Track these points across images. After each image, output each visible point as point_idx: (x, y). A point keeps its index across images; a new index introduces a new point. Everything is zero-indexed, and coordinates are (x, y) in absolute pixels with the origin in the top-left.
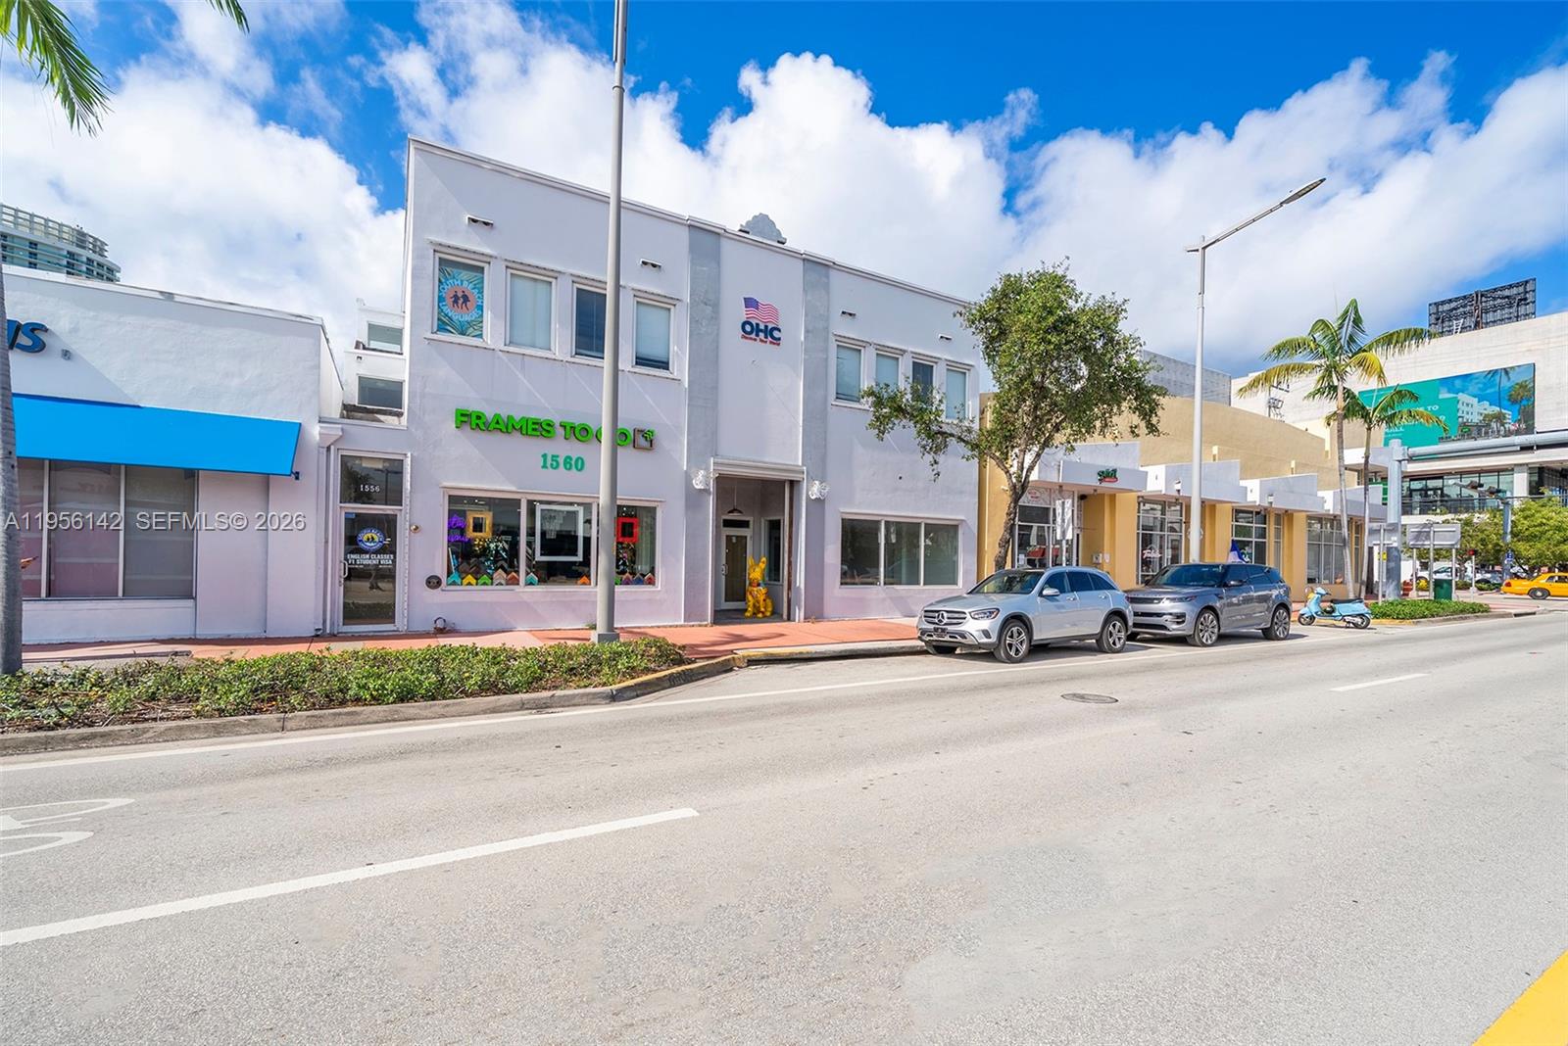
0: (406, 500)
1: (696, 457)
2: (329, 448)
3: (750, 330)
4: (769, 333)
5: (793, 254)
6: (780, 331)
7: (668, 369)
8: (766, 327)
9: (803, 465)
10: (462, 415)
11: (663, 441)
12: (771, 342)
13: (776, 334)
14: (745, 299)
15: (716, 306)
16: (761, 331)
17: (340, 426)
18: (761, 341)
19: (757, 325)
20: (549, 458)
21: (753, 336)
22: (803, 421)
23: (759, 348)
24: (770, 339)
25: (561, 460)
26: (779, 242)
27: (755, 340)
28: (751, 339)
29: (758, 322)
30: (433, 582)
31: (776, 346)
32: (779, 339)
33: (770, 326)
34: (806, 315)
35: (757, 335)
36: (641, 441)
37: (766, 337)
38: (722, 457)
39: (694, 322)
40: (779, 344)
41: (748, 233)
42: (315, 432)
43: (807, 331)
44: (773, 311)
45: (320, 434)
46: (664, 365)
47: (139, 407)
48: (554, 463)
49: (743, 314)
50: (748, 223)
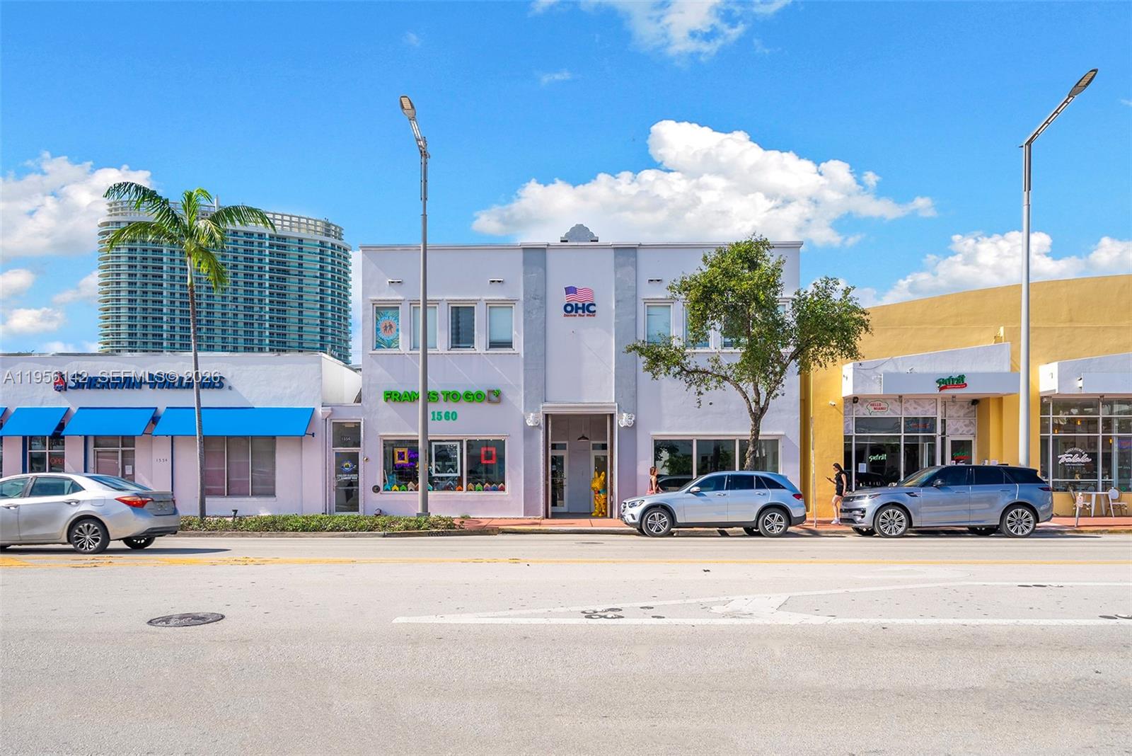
0: (362, 444)
1: (530, 405)
2: (326, 419)
3: (570, 309)
4: (587, 309)
5: (605, 247)
6: (594, 305)
7: (512, 347)
8: (584, 305)
9: (615, 402)
10: (388, 394)
11: (508, 395)
12: (588, 315)
13: (592, 308)
14: (566, 288)
15: (544, 299)
16: (580, 308)
17: (329, 408)
18: (580, 315)
19: (576, 305)
20: (436, 414)
21: (574, 313)
22: (615, 368)
23: (577, 321)
24: (587, 313)
25: (443, 415)
26: (592, 241)
27: (575, 316)
28: (571, 316)
29: (577, 302)
30: (376, 489)
31: (592, 317)
32: (595, 311)
33: (587, 304)
34: (616, 289)
35: (576, 312)
36: (493, 398)
37: (584, 312)
38: (551, 402)
39: (527, 312)
40: (594, 316)
41: (567, 241)
42: (320, 411)
43: (617, 302)
44: (589, 292)
45: (322, 413)
46: (508, 344)
47: (253, 408)
48: (439, 417)
49: (564, 299)
50: (566, 235)
